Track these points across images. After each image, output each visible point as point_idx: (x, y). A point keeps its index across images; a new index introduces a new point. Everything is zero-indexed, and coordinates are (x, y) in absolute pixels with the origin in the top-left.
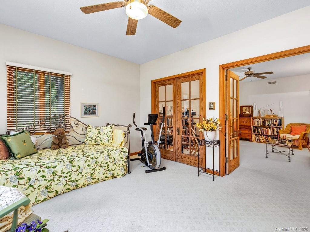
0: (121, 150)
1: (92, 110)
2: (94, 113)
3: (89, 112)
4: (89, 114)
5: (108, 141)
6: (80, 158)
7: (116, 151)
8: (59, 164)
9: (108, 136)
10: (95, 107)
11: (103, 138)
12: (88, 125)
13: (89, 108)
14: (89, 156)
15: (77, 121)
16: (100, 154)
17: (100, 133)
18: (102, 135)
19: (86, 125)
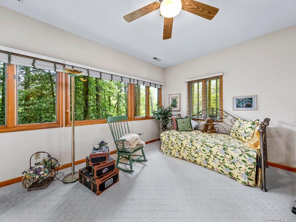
0: (244, 150)
1: (246, 103)
2: (249, 106)
3: (243, 105)
4: (243, 107)
5: (245, 137)
6: (197, 141)
7: (235, 149)
8: (184, 140)
9: (245, 132)
10: (250, 99)
11: (241, 133)
12: (237, 118)
13: (243, 101)
14: (205, 142)
15: (227, 114)
16: (215, 145)
17: (239, 127)
18: (240, 129)
19: (234, 117)
